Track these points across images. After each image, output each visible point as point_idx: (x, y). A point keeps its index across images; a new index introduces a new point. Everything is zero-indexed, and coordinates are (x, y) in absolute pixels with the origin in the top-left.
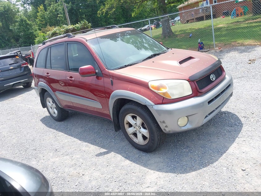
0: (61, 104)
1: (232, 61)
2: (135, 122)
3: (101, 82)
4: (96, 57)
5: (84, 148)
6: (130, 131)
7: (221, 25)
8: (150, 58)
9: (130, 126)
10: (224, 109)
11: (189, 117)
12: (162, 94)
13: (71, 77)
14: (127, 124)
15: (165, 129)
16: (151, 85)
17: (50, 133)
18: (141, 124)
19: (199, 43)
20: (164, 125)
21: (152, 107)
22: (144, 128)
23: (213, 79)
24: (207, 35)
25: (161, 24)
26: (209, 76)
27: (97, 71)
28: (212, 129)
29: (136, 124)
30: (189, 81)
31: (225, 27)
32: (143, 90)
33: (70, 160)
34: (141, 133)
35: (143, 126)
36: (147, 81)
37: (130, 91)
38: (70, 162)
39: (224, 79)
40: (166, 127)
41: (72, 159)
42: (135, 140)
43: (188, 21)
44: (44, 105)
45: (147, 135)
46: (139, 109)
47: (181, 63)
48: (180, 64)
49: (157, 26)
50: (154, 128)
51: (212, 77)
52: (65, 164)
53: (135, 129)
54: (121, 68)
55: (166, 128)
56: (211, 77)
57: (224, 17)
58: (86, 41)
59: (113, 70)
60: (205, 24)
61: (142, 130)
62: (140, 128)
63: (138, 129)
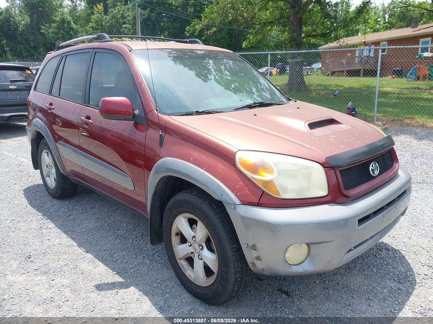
0: (64, 168)
1: (404, 149)
2: (193, 234)
3: (139, 136)
4: (140, 83)
5: (84, 265)
6: (181, 250)
7: (389, 89)
8: (250, 107)
9: (183, 240)
10: (386, 239)
11: (312, 247)
12: (261, 183)
13: (88, 118)
14: (177, 234)
15: (254, 264)
16: (240, 159)
17: (35, 219)
18: (204, 240)
19: (349, 109)
20: (255, 254)
21: (235, 208)
22: (210, 249)
23: (375, 172)
24: (364, 99)
25: (288, 68)
26: (367, 165)
27: (136, 112)
28: (357, 280)
29: (194, 237)
30: (324, 167)
31: (394, 93)
32: (221, 166)
33: (46, 287)
34: (202, 259)
35: (209, 244)
36: (235, 150)
37: (194, 164)
38: (42, 291)
39: (395, 177)
40: (258, 258)
41: (50, 286)
42: (189, 273)
43: (333, 73)
44: (37, 164)
45: (214, 267)
46: (204, 206)
47: (312, 126)
48: (311, 129)
49: (282, 71)
50: (230, 253)
51: (374, 168)
52: (31, 294)
53: (191, 250)
54: (187, 114)
55: (257, 263)
56: (371, 167)
57: (393, 77)
58: (130, 51)
59: (170, 115)
60: (361, 83)
61: (206, 253)
62: (201, 247)
63: (198, 250)
